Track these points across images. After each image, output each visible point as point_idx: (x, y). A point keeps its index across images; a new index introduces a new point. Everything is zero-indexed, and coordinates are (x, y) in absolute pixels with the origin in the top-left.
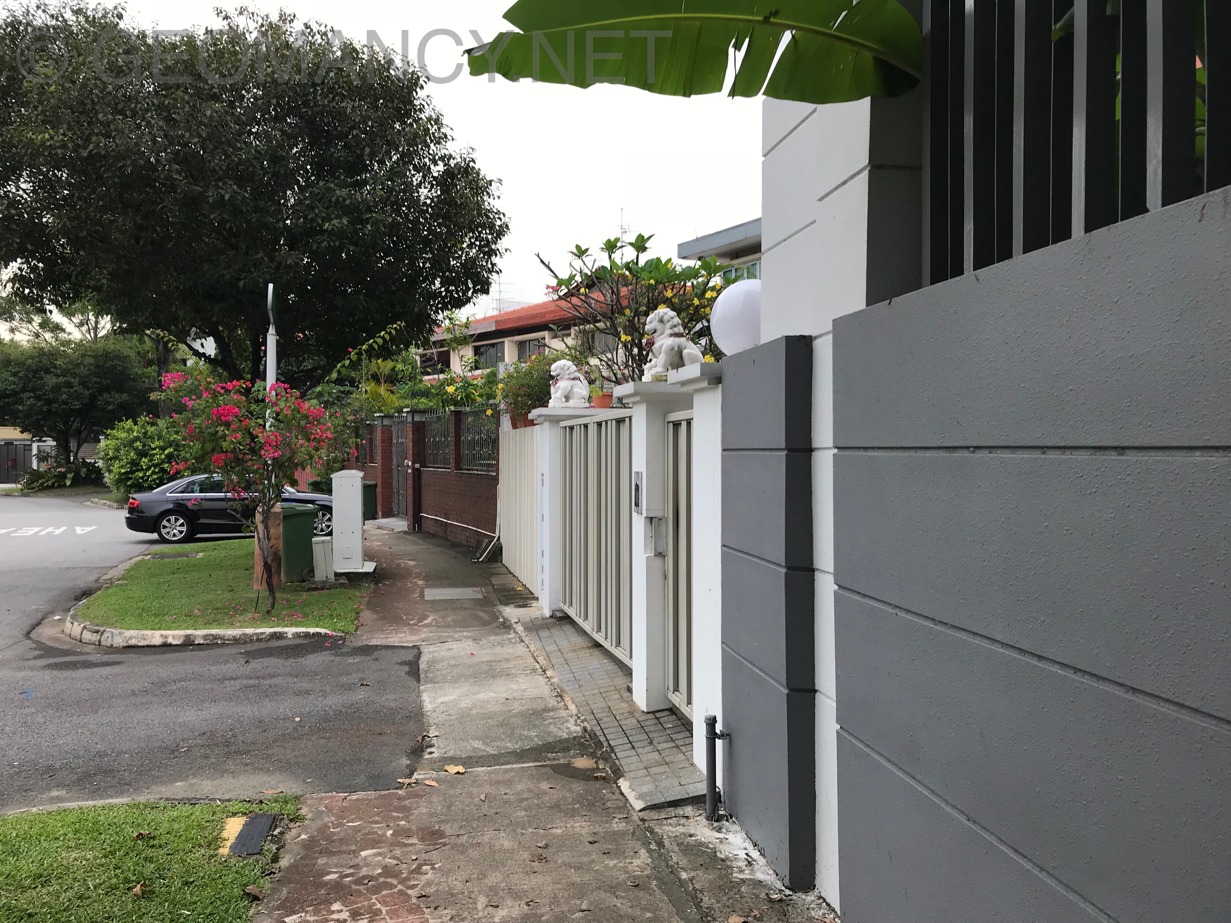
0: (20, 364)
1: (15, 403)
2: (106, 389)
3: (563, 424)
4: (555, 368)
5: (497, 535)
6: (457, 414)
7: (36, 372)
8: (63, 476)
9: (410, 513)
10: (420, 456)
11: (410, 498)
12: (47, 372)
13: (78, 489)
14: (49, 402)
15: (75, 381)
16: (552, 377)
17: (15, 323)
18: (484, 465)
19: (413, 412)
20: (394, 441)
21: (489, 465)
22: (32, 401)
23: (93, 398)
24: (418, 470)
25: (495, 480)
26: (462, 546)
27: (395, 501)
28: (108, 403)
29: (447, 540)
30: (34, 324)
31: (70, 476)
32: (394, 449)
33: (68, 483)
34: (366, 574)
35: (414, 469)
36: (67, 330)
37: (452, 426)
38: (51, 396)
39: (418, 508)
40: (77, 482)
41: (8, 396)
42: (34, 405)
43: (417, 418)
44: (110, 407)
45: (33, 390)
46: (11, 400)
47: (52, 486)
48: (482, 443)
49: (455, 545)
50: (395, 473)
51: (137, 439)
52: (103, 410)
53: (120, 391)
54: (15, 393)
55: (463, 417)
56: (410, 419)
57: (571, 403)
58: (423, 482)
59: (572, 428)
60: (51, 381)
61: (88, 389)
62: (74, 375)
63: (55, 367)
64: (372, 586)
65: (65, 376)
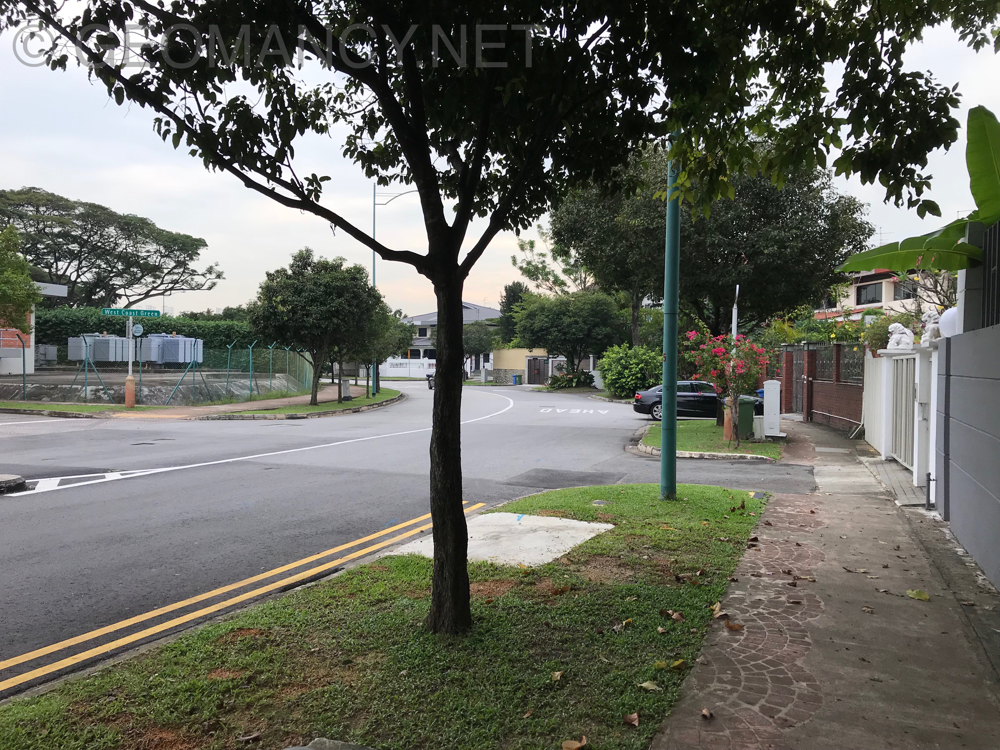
0: (550, 310)
1: (547, 335)
2: (596, 325)
3: (894, 358)
4: (891, 327)
5: (862, 424)
6: (838, 346)
7: (558, 315)
8: (571, 380)
9: (805, 410)
10: (812, 373)
11: (805, 400)
12: (564, 314)
13: (581, 389)
14: (565, 334)
15: (580, 320)
16: (889, 333)
17: (539, 281)
18: (855, 379)
19: (808, 344)
20: (795, 362)
21: (859, 379)
22: (556, 333)
23: (589, 330)
24: (811, 381)
25: (862, 388)
26: (840, 430)
27: (794, 401)
28: (598, 334)
29: (830, 427)
30: (550, 282)
31: (575, 380)
32: (794, 368)
33: (574, 385)
34: (782, 438)
35: (808, 381)
36: (568, 285)
37: (834, 354)
38: (566, 330)
39: (810, 406)
40: (580, 384)
41: (543, 330)
42: (557, 335)
43: (811, 348)
44: (600, 337)
45: (557, 327)
46: (544, 332)
47: (565, 387)
48: (854, 366)
49: (835, 430)
50: (794, 382)
51: (621, 358)
52: (595, 338)
53: (605, 325)
54: (547, 328)
55: (842, 348)
56: (806, 348)
57: (900, 346)
58: (814, 390)
59: (897, 360)
60: (567, 320)
61: (587, 324)
62: (580, 316)
63: (568, 312)
64: (785, 444)
65: (574, 317)
